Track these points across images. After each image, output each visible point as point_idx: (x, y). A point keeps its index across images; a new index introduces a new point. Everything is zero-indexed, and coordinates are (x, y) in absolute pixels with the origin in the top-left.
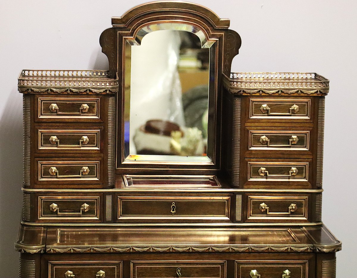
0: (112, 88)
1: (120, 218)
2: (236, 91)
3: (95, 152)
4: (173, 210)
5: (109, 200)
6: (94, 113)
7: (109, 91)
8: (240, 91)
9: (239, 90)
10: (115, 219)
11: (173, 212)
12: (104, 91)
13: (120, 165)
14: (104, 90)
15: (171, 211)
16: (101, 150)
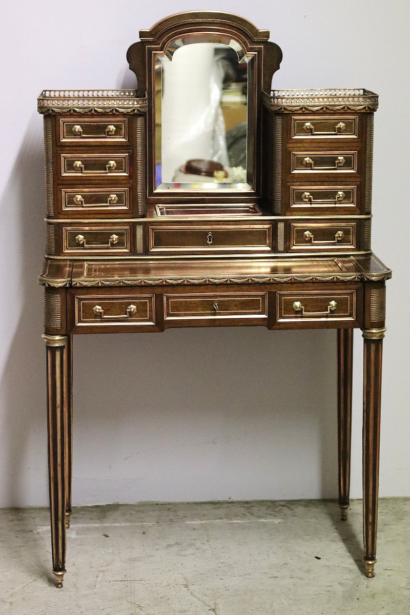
0: (140, 107)
1: (152, 250)
2: (277, 109)
3: (124, 178)
4: (210, 241)
5: (140, 231)
6: (121, 135)
7: (138, 110)
8: (281, 108)
9: (279, 108)
10: (146, 252)
11: (210, 243)
12: (132, 111)
13: (151, 194)
14: (132, 109)
15: (208, 242)
16: (130, 177)
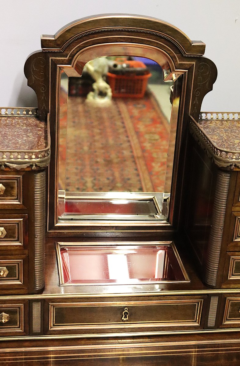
0: (40, 162)
1: (52, 329)
2: (225, 165)
3: (16, 248)
4: (126, 317)
5: (37, 309)
6: (13, 196)
7: (36, 165)
8: (231, 165)
9: (229, 164)
10: (45, 330)
11: (125, 319)
12: (28, 167)
13: (52, 226)
14: (28, 165)
15: (123, 319)
16: (25, 246)
